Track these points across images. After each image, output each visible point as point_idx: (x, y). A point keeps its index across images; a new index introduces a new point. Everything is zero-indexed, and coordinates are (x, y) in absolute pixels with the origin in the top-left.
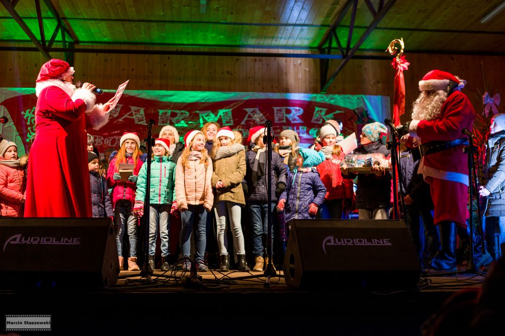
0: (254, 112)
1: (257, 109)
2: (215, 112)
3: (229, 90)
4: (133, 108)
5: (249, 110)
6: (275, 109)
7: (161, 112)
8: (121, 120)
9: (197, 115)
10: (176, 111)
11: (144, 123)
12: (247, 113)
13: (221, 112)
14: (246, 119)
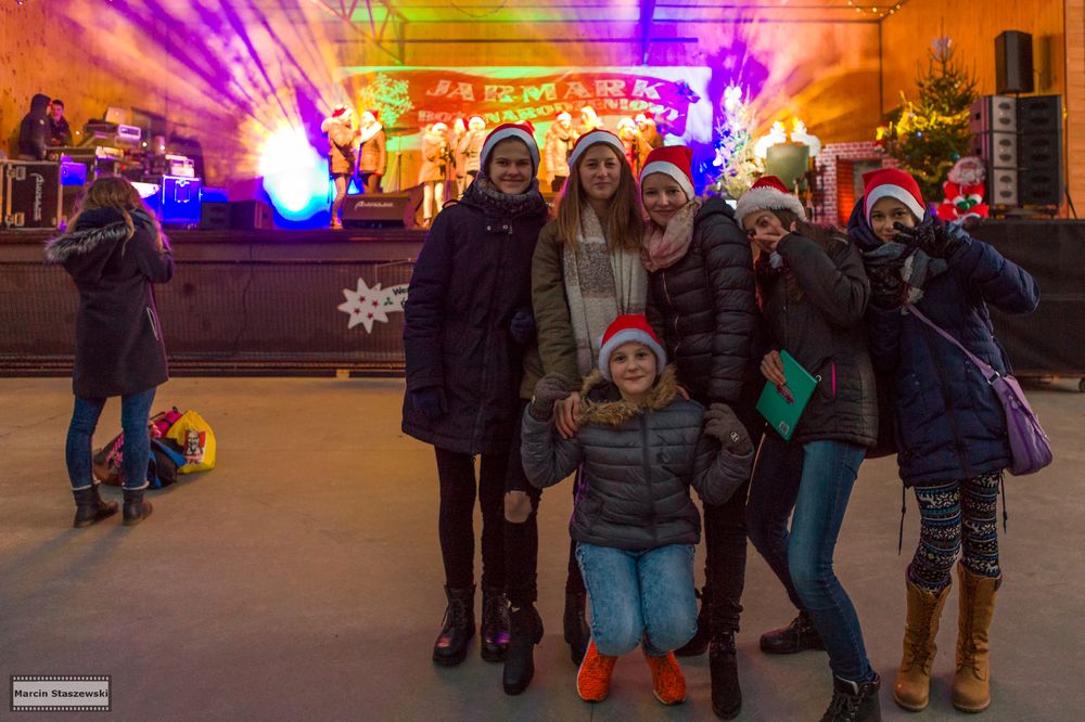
0: (576, 86)
1: (579, 84)
2: (539, 86)
4: (461, 85)
6: (598, 82)
7: (487, 88)
8: (450, 96)
9: (522, 91)
10: (503, 87)
11: (471, 99)
12: (568, 87)
13: (545, 87)
14: (569, 92)
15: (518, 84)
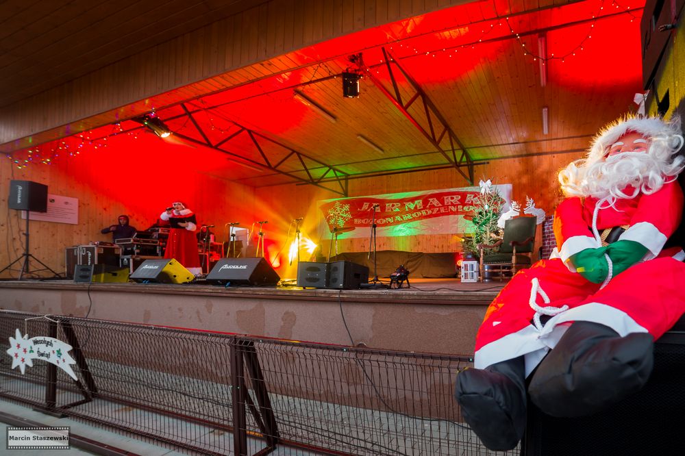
2: (413, 202)
3: (421, 190)
5: (431, 200)
6: (445, 197)
7: (387, 205)
8: (369, 210)
9: (404, 205)
10: (395, 204)
13: (416, 202)
14: (429, 204)
15: (402, 202)
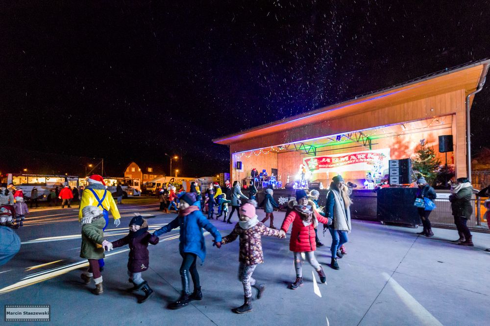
1: (354, 156)
3: (347, 153)
4: (327, 159)
6: (358, 155)
7: (333, 159)
8: (325, 161)
11: (329, 162)
13: (345, 158)
15: (339, 157)
